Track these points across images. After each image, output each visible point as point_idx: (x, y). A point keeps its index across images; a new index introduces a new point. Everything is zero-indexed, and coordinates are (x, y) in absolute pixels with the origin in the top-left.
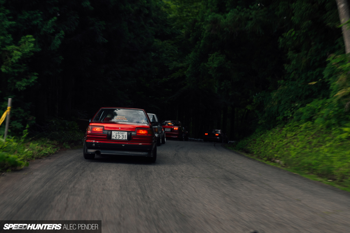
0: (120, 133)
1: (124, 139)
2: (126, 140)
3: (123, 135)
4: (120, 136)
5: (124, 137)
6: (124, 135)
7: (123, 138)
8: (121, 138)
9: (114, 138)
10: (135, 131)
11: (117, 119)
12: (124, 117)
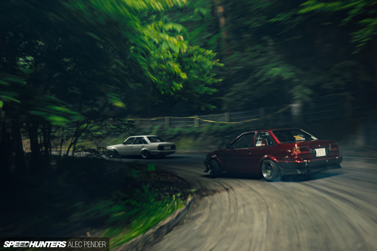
2: (325, 156)
5: (324, 153)
6: (323, 151)
8: (321, 155)
9: (317, 155)
10: (329, 147)
11: (297, 139)
12: (298, 136)
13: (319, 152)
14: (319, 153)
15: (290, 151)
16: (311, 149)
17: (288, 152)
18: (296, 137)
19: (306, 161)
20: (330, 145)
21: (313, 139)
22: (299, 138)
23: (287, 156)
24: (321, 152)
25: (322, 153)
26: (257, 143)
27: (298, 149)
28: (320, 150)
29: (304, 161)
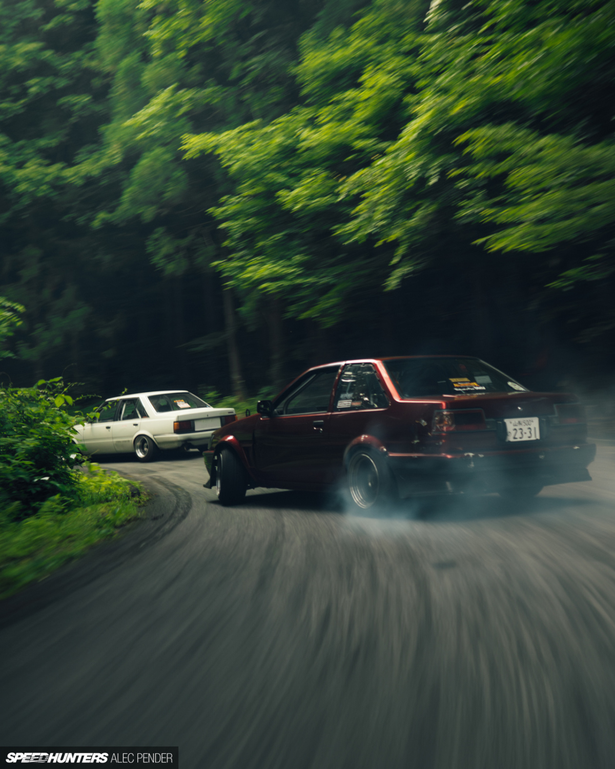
0: (523, 424)
1: (533, 438)
2: (537, 440)
3: (529, 426)
4: (523, 433)
5: (533, 432)
6: (532, 427)
7: (529, 435)
8: (525, 438)
9: (511, 439)
10: (551, 413)
11: (457, 388)
12: (466, 379)
13: (517, 428)
14: (519, 432)
15: (424, 423)
16: (492, 420)
17: (420, 425)
18: (456, 383)
19: (471, 454)
20: (555, 407)
21: (513, 390)
22: (467, 384)
23: (415, 439)
24: (525, 429)
25: (528, 431)
26: (341, 399)
27: (447, 416)
28: (520, 423)
29: (466, 454)
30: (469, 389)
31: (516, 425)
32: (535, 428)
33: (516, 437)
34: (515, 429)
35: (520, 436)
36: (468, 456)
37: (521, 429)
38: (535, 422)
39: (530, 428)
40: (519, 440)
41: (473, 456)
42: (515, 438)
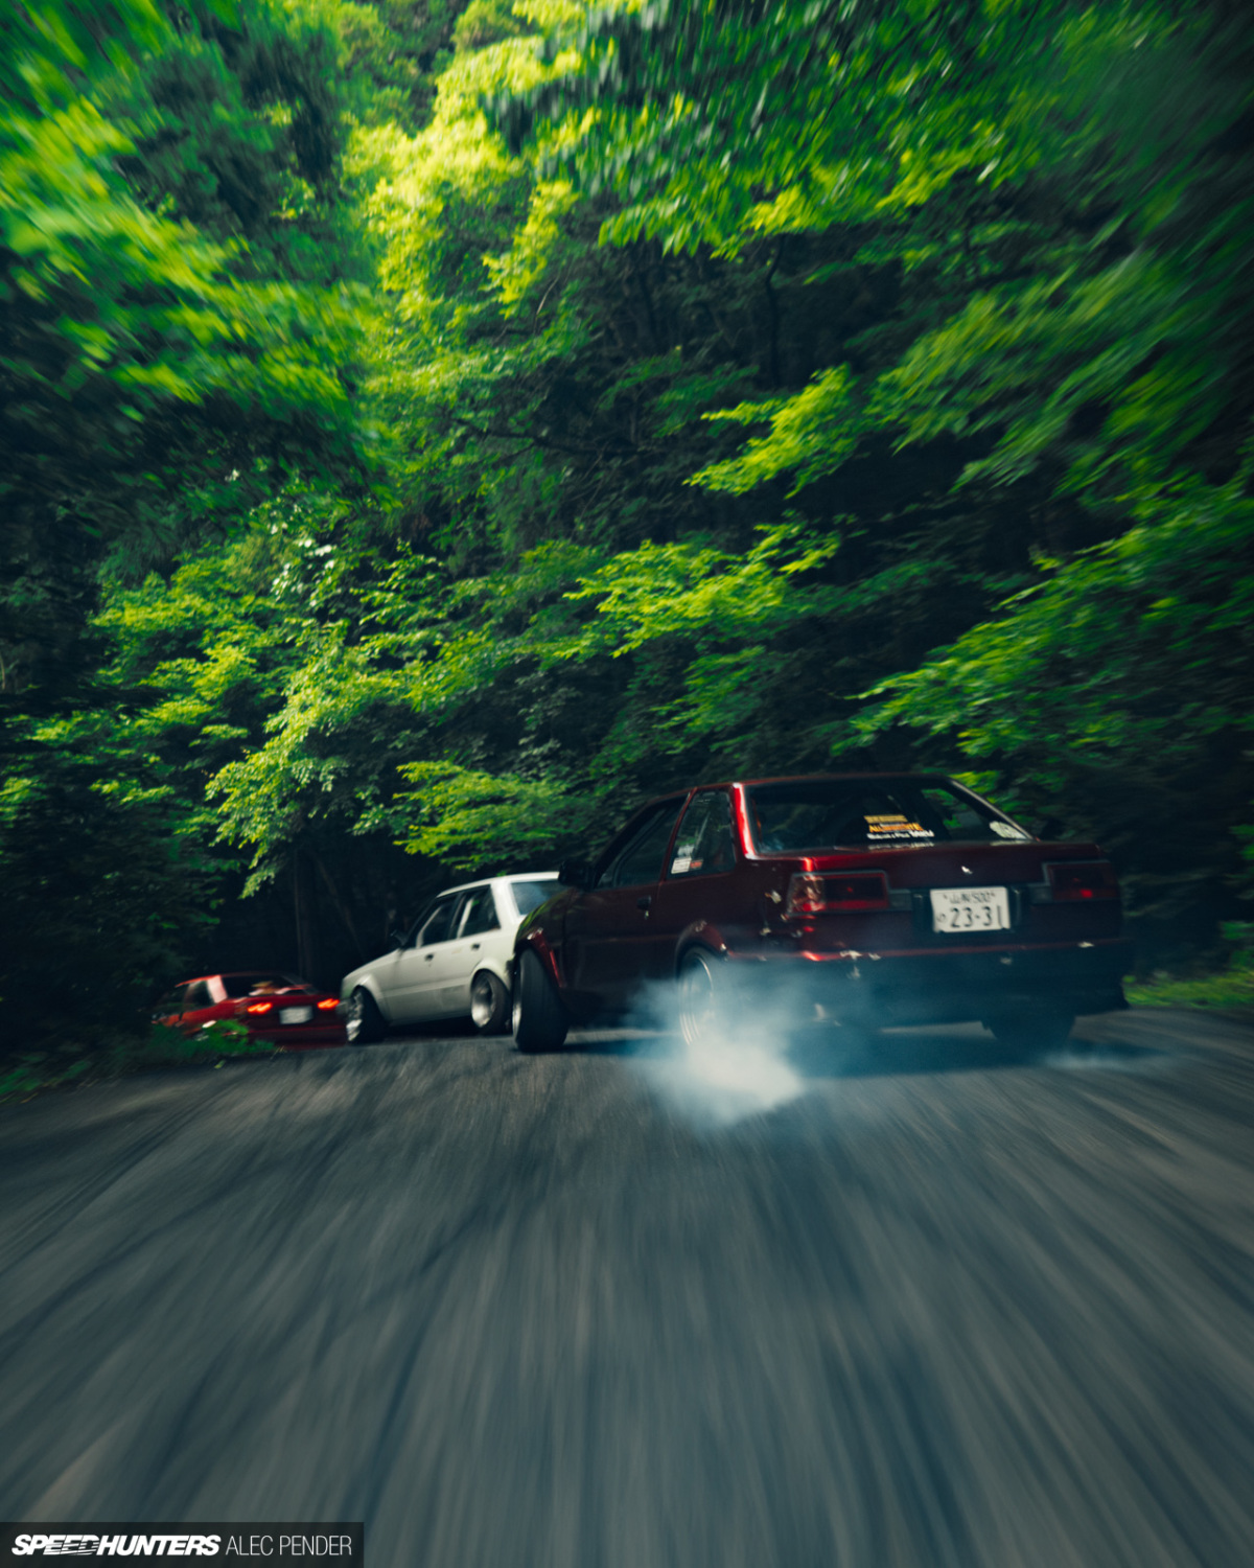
0: (973, 899)
1: (995, 926)
2: (1004, 929)
3: (985, 904)
4: (973, 917)
5: (994, 915)
6: (993, 904)
7: (986, 920)
8: (978, 926)
9: (943, 927)
10: (1040, 879)
11: (875, 833)
12: (901, 818)
13: (960, 907)
14: (964, 914)
15: (776, 897)
16: (904, 890)
17: (771, 900)
18: (877, 824)
19: (854, 954)
20: (1045, 867)
21: (996, 837)
22: (897, 827)
23: (764, 927)
24: (977, 908)
25: (983, 913)
27: (814, 883)
28: (965, 897)
29: (843, 955)
30: (898, 835)
31: (957, 902)
32: (999, 908)
33: (957, 923)
34: (956, 910)
35: (967, 921)
36: (849, 957)
37: (969, 909)
38: (999, 897)
39: (988, 908)
40: (963, 929)
41: (858, 958)
42: (954, 925)
